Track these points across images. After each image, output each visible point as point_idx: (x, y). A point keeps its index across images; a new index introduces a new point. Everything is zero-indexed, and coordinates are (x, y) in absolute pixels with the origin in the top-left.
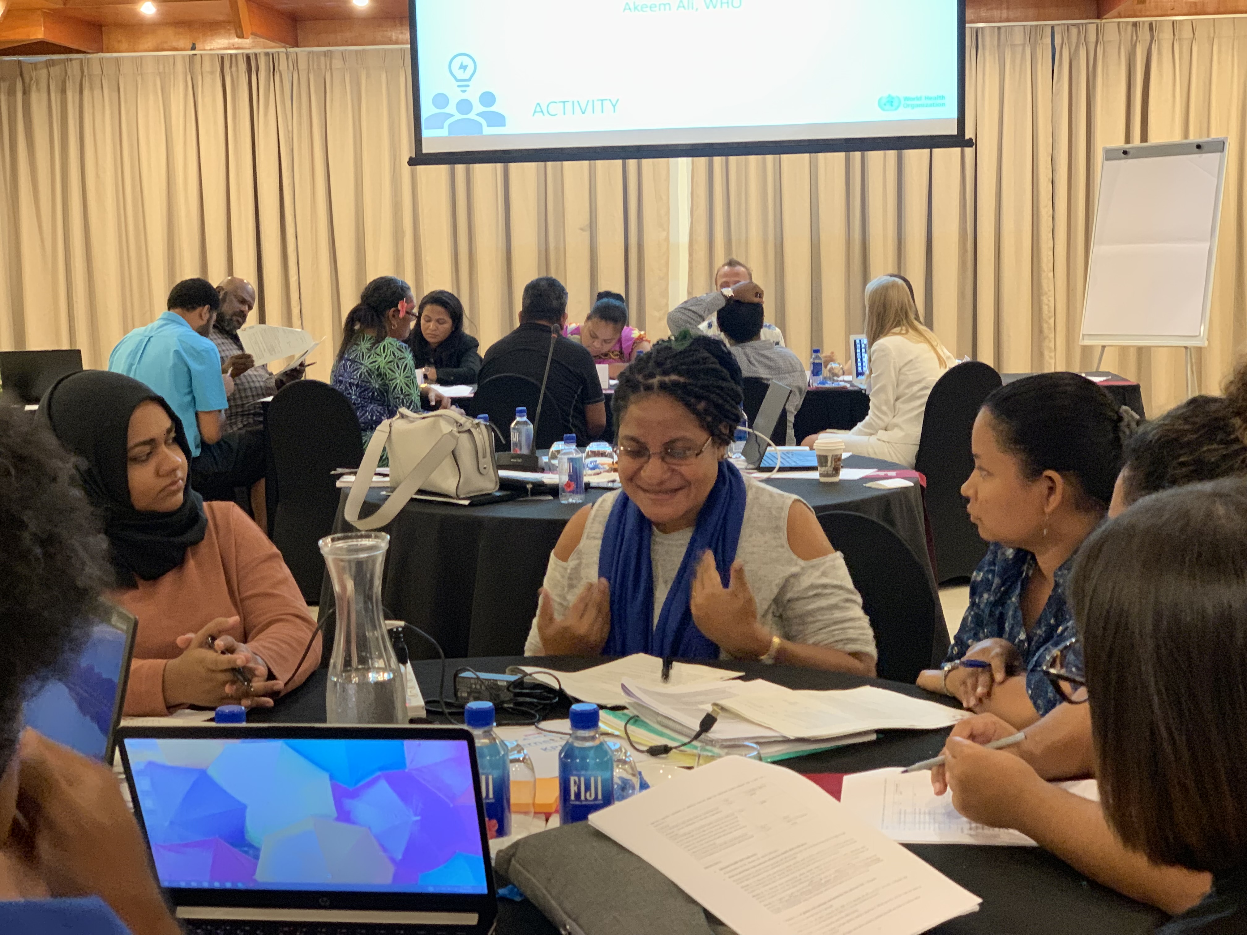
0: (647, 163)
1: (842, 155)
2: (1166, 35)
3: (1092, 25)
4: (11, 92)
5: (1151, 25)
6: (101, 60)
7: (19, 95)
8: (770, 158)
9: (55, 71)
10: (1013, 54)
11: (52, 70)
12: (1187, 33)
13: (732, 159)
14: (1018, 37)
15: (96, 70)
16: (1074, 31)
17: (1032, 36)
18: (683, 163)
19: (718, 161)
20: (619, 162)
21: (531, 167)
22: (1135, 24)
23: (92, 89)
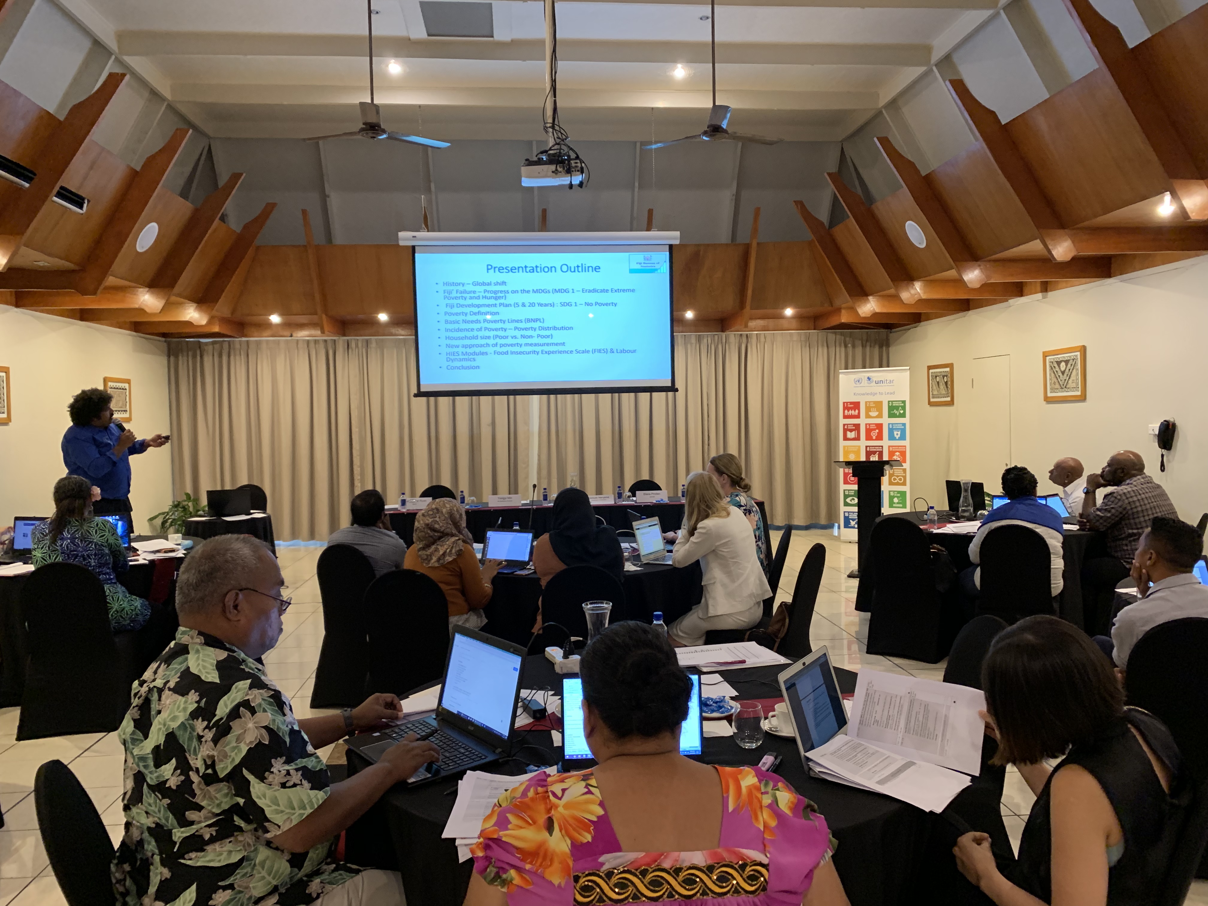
0: (518, 397)
1: (610, 395)
2: (754, 340)
3: (724, 335)
4: (194, 357)
5: (747, 335)
6: (240, 341)
7: (199, 358)
8: (576, 396)
9: (217, 346)
10: (691, 346)
11: (215, 346)
12: (762, 339)
13: (559, 396)
14: (693, 340)
15: (237, 346)
16: (716, 337)
17: (699, 340)
18: (535, 398)
19: (552, 397)
20: (506, 397)
21: (466, 399)
22: (741, 335)
23: (235, 355)
